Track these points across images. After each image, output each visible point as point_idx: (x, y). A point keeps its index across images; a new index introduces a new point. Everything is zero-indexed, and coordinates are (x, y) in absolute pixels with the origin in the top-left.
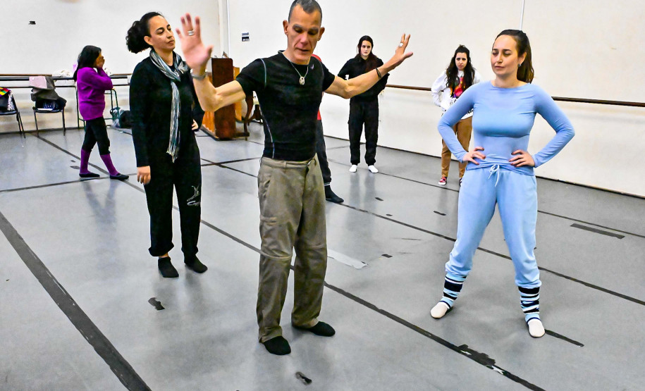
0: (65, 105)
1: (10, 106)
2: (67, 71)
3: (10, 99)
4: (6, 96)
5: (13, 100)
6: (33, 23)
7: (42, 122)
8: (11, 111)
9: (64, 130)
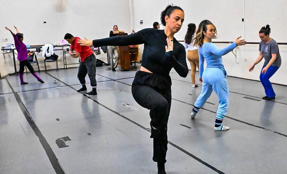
0: (57, 58)
1: (34, 59)
2: (59, 43)
3: (34, 56)
4: (33, 55)
5: (36, 57)
6: (45, 22)
7: (49, 66)
8: (34, 61)
9: (57, 69)
